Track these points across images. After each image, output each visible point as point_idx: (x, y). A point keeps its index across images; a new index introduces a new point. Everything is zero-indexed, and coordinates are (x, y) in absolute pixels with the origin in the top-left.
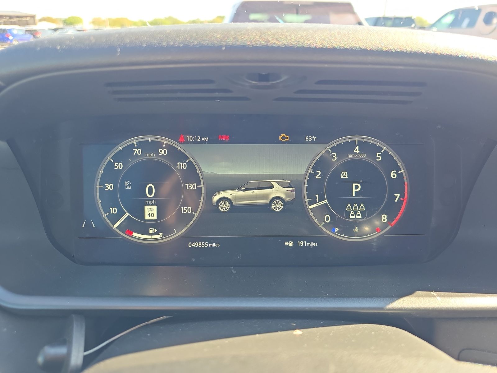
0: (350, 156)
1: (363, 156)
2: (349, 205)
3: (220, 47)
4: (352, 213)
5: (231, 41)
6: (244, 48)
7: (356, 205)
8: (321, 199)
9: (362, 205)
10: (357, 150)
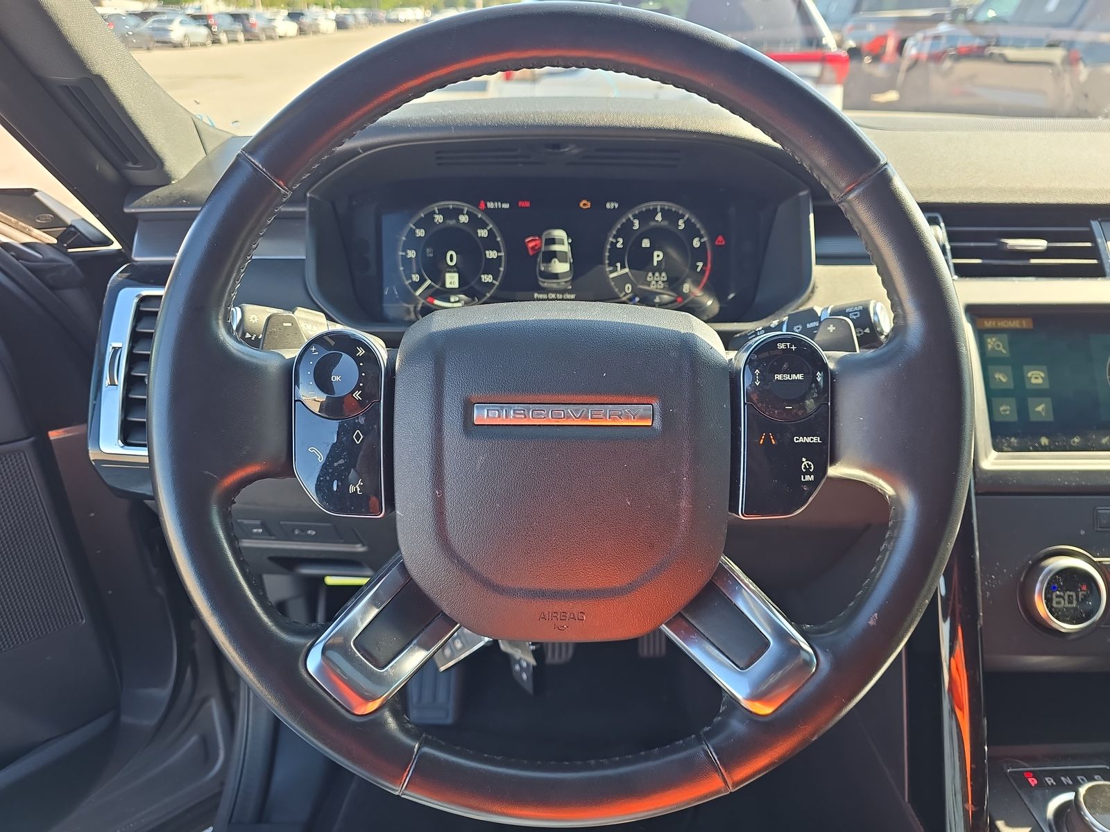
0: (652, 224)
1: (665, 223)
2: (650, 274)
3: (523, 126)
4: (654, 282)
5: (531, 121)
6: (539, 127)
7: (657, 274)
8: (623, 267)
9: (664, 274)
10: (659, 217)
